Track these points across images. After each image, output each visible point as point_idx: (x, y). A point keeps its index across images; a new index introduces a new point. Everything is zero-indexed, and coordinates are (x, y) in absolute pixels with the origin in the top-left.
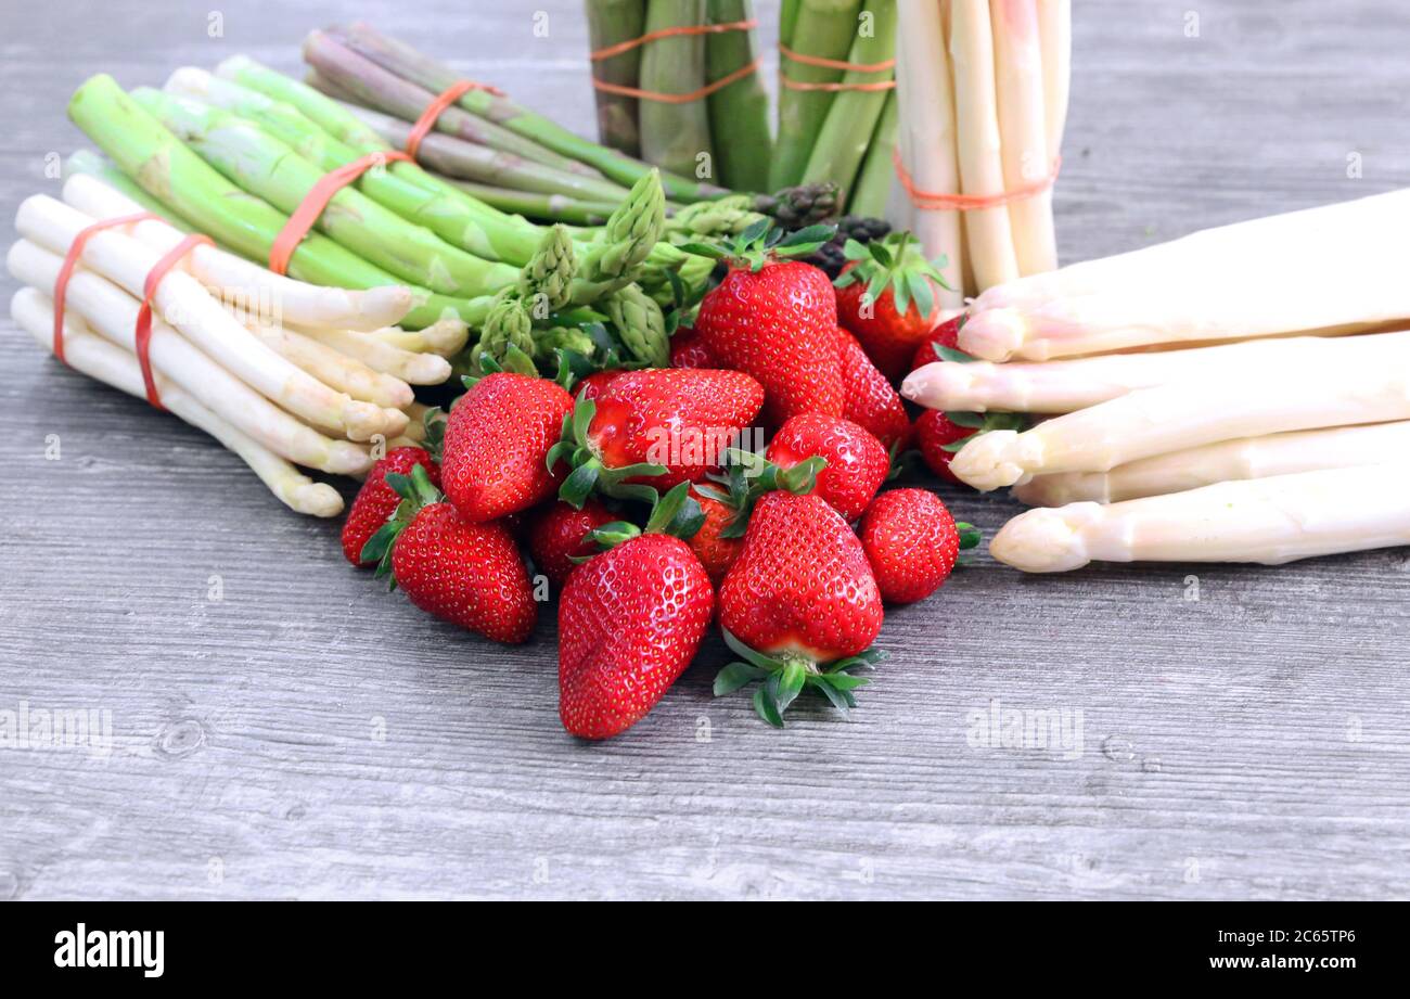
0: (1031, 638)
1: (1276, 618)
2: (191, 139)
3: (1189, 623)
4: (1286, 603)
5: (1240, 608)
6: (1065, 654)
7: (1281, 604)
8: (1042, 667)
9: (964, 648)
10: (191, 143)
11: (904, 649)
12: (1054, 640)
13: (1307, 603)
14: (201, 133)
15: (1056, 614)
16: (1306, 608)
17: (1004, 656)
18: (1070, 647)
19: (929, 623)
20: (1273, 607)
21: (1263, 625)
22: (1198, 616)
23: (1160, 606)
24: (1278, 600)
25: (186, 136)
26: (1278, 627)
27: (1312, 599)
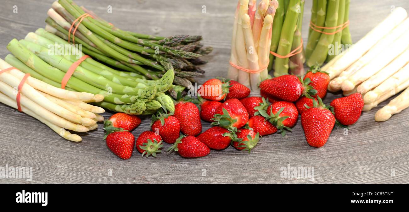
0: (259, 172)
1: (317, 158)
2: (36, 53)
3: (297, 163)
4: (317, 154)
5: (308, 157)
6: (269, 176)
7: (316, 154)
8: (264, 180)
9: (242, 177)
10: (36, 54)
11: (227, 179)
12: (265, 172)
13: (322, 153)
14: (39, 52)
15: (264, 165)
16: (322, 154)
17: (253, 178)
18: (270, 174)
19: (232, 171)
20: (315, 156)
21: (314, 161)
22: (298, 161)
23: (289, 159)
24: (316, 153)
25: (34, 52)
26: (318, 161)
27: (323, 152)
